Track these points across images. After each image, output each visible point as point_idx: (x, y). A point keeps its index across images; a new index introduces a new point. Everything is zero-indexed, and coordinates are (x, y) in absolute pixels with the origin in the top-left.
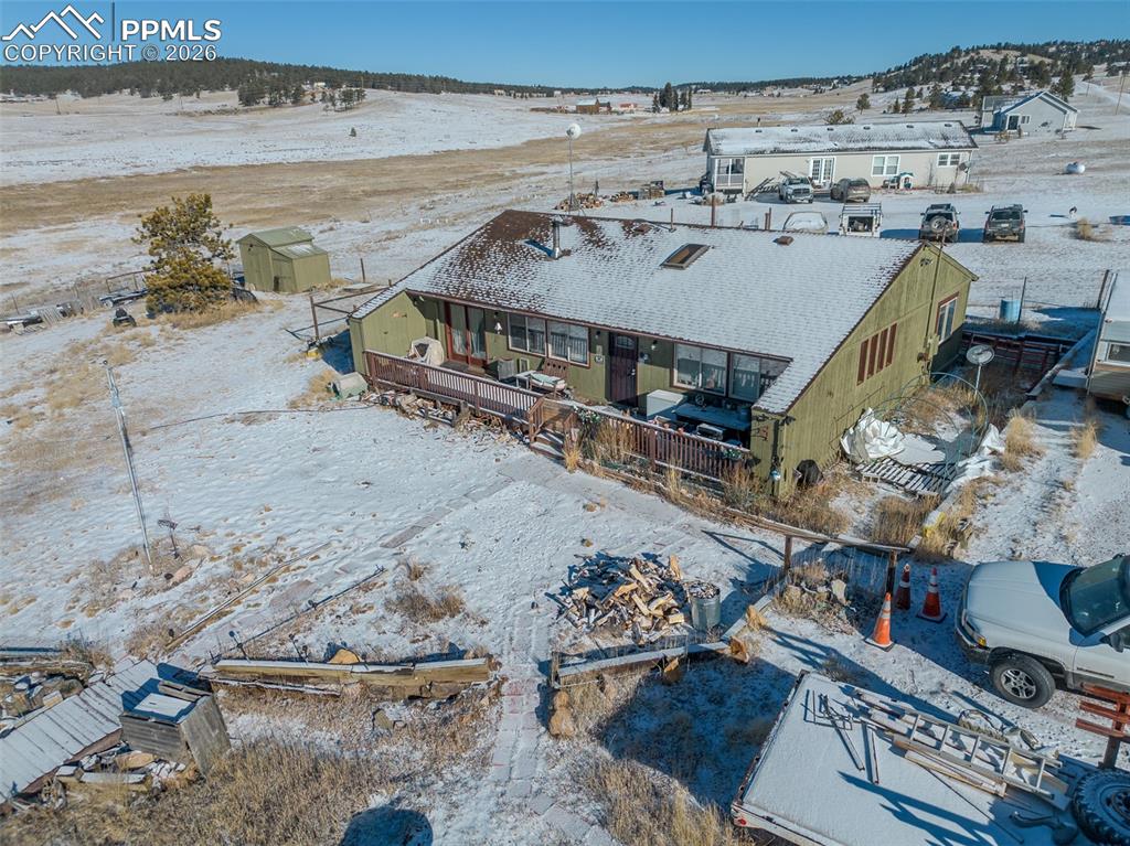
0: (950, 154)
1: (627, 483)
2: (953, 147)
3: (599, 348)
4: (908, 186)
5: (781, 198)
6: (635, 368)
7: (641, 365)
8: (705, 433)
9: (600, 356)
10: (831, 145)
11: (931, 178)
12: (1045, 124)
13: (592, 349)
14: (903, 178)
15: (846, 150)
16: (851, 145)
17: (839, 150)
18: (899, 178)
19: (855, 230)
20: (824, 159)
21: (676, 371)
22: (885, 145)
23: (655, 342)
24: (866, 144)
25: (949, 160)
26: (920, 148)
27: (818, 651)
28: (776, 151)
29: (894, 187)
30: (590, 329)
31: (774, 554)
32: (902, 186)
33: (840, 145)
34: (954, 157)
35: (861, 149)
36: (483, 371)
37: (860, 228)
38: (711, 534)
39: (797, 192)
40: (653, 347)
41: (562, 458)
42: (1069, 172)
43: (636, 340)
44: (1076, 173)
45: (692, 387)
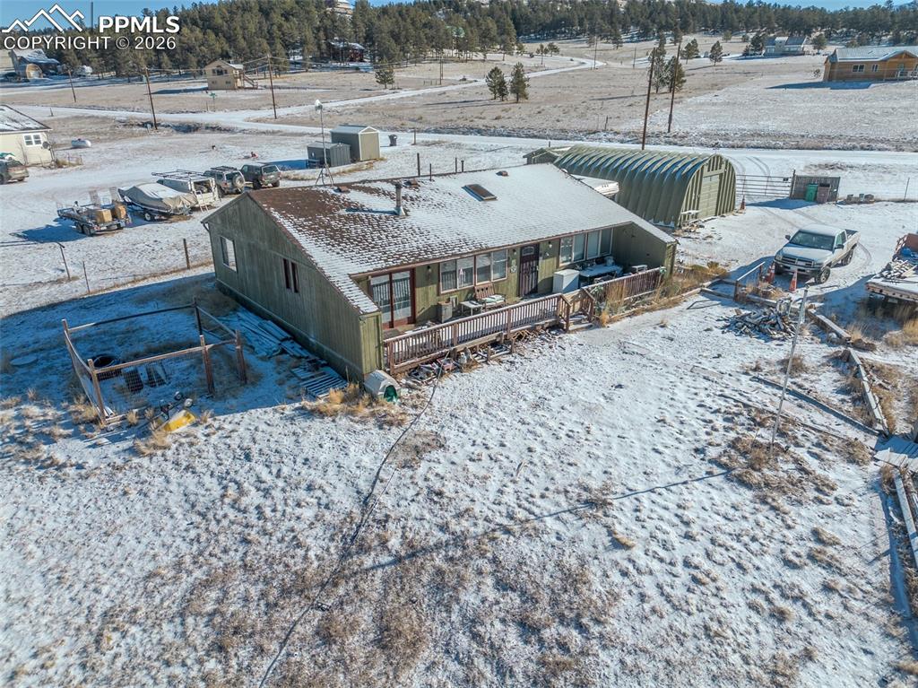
0: (32, 135)
2: (30, 129)
3: (514, 262)
6: (538, 264)
7: (541, 261)
9: (515, 266)
11: (25, 156)
13: (509, 265)
14: (7, 158)
21: (560, 257)
23: (550, 242)
25: (33, 140)
30: (508, 250)
34: (36, 137)
40: (551, 246)
41: (591, 326)
42: (76, 147)
43: (537, 246)
44: (88, 147)
45: (569, 263)
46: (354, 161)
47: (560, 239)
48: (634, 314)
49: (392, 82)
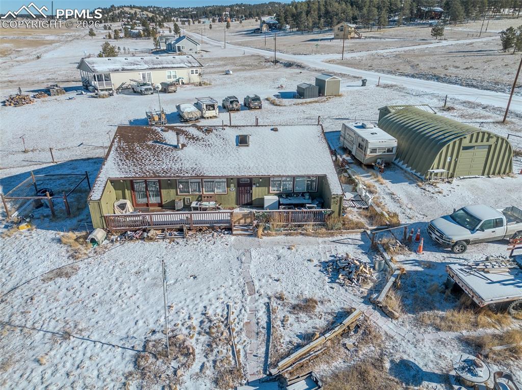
0: (194, 70)
1: (286, 235)
2: (194, 67)
3: (232, 185)
4: (183, 83)
5: (135, 92)
6: (252, 189)
7: (254, 187)
8: (309, 208)
9: (233, 188)
10: (146, 66)
11: (190, 79)
12: (191, 50)
13: (228, 186)
14: (180, 80)
15: (154, 68)
16: (155, 66)
17: (151, 69)
18: (179, 81)
19: (209, 110)
20: (146, 72)
21: (271, 187)
22: (169, 66)
23: (261, 178)
24: (161, 66)
25: (194, 72)
26: (183, 67)
27: (413, 262)
28: (123, 70)
29: (177, 84)
30: (227, 179)
31: (357, 241)
32: (180, 84)
33: (151, 66)
34: (196, 71)
35: (160, 68)
36: (160, 208)
37: (211, 109)
38: (334, 241)
39: (146, 90)
40: (261, 180)
41: (251, 235)
42: (227, 74)
43: (251, 179)
44: (230, 74)
45: (278, 192)
46: (319, 96)
47: (269, 178)
48: (290, 234)
49: (441, 35)
